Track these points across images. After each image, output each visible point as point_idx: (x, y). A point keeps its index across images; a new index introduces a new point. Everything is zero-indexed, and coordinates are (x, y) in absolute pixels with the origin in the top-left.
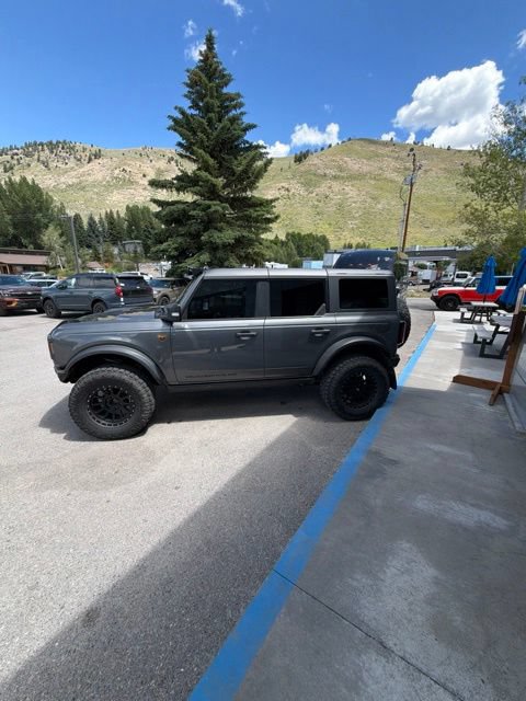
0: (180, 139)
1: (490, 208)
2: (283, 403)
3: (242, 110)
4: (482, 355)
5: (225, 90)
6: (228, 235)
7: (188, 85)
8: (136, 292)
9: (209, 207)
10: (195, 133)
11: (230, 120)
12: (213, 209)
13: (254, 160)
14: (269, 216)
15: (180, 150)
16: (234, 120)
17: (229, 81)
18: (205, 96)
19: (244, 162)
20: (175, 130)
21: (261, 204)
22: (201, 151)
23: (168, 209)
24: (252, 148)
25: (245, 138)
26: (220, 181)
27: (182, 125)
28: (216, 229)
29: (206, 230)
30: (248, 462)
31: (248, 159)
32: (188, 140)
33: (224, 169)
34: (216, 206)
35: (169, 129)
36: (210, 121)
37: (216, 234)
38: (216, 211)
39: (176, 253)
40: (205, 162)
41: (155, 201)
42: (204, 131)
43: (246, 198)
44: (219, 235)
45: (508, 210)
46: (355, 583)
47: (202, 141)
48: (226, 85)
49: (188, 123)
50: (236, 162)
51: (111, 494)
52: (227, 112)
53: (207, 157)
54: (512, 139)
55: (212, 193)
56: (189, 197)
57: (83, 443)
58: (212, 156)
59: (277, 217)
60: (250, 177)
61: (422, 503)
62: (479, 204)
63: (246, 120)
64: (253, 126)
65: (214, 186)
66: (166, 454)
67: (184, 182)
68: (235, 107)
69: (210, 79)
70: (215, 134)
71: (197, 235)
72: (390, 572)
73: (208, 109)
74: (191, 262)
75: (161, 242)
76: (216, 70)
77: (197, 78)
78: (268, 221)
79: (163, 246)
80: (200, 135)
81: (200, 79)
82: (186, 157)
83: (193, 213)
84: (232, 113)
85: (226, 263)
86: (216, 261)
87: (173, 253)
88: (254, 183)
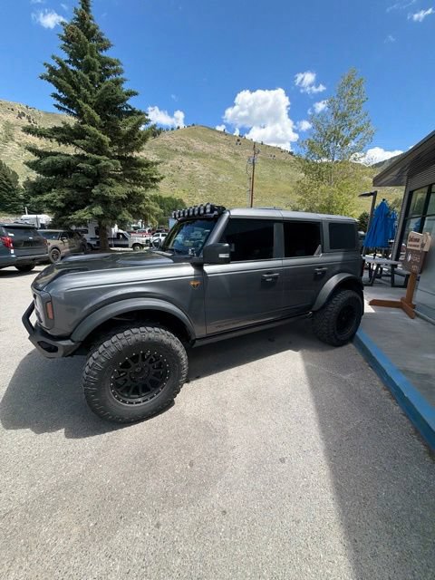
0: (56, 91)
3: (122, 76)
5: (104, 54)
6: (120, 190)
7: (63, 39)
8: (28, 243)
9: (98, 161)
10: (78, 90)
12: (103, 163)
13: (140, 123)
14: (155, 177)
15: (58, 102)
16: (117, 83)
17: (109, 45)
18: (85, 54)
19: (131, 124)
20: (50, 81)
21: (147, 165)
22: (86, 105)
23: (45, 162)
24: (132, 112)
25: (127, 102)
26: (106, 138)
27: (54, 76)
28: (105, 183)
29: (96, 183)
31: (135, 122)
32: (66, 92)
33: (110, 129)
34: (105, 161)
35: (42, 78)
36: (92, 78)
37: (108, 189)
38: (107, 166)
39: (63, 205)
40: (91, 117)
41: (31, 150)
42: (87, 87)
43: (131, 157)
44: (112, 189)
48: (105, 49)
49: (68, 76)
50: (121, 123)
52: (108, 76)
53: (93, 112)
55: (99, 148)
56: (71, 150)
58: (97, 113)
59: (162, 178)
60: (136, 139)
63: (126, 87)
64: (136, 94)
65: (102, 142)
66: (225, 421)
67: (64, 135)
68: (115, 72)
69: (88, 38)
70: (99, 92)
73: (88, 67)
74: (81, 214)
75: (40, 193)
76: (94, 31)
77: (75, 35)
78: (154, 180)
79: (47, 197)
80: (84, 90)
81: (78, 36)
82: (64, 109)
83: (80, 165)
84: (113, 77)
85: (120, 217)
86: (109, 215)
87: (59, 204)
88: (140, 144)
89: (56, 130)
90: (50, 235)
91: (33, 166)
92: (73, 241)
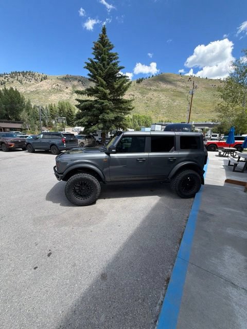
0: (89, 72)
1: (229, 106)
2: (152, 191)
3: (118, 60)
4: (234, 171)
5: (110, 52)
6: (111, 116)
7: (94, 49)
8: (71, 141)
9: (103, 103)
10: (96, 70)
11: (113, 64)
12: (105, 104)
13: (124, 82)
14: (129, 107)
15: (89, 77)
16: (115, 65)
17: (113, 47)
18: (102, 54)
19: (119, 83)
20: (87, 68)
21: (126, 102)
22: (100, 78)
23: (83, 104)
24: (122, 77)
25: (119, 73)
26: (108, 91)
27: (91, 66)
28: (106, 113)
29: (101, 113)
30: (146, 215)
31: (121, 82)
32: (93, 73)
33: (110, 86)
34: (106, 103)
35: (84, 68)
36: (104, 65)
37: (106, 115)
40: (102, 83)
41: (77, 100)
42: (101, 69)
43: (119, 99)
44: (108, 116)
45: (238, 107)
46: (213, 262)
47: (100, 74)
48: (111, 49)
49: (94, 65)
50: (115, 83)
51: (91, 228)
52: (112, 61)
53: (102, 80)
54: (239, 76)
55: (104, 97)
56: (93, 98)
57: (70, 207)
58: (105, 80)
59: (133, 108)
60: (121, 90)
61: (230, 231)
62: (224, 104)
63: (119, 65)
64: (123, 68)
65: (105, 93)
66: (109, 212)
67: (91, 92)
68: (115, 59)
69: (104, 46)
70: (106, 70)
71: (97, 116)
72: (226, 257)
73: (103, 60)
74: (94, 128)
75: (80, 118)
76: (107, 42)
77: (98, 46)
78: (129, 109)
79: (81, 120)
80: (99, 71)
81: (100, 46)
82: (92, 80)
83: (96, 105)
84: (114, 62)
85: (110, 129)
86: (106, 128)
87: (86, 124)
88: (123, 92)
89: (88, 90)
90: (80, 137)
91: (78, 106)
92: (90, 140)
